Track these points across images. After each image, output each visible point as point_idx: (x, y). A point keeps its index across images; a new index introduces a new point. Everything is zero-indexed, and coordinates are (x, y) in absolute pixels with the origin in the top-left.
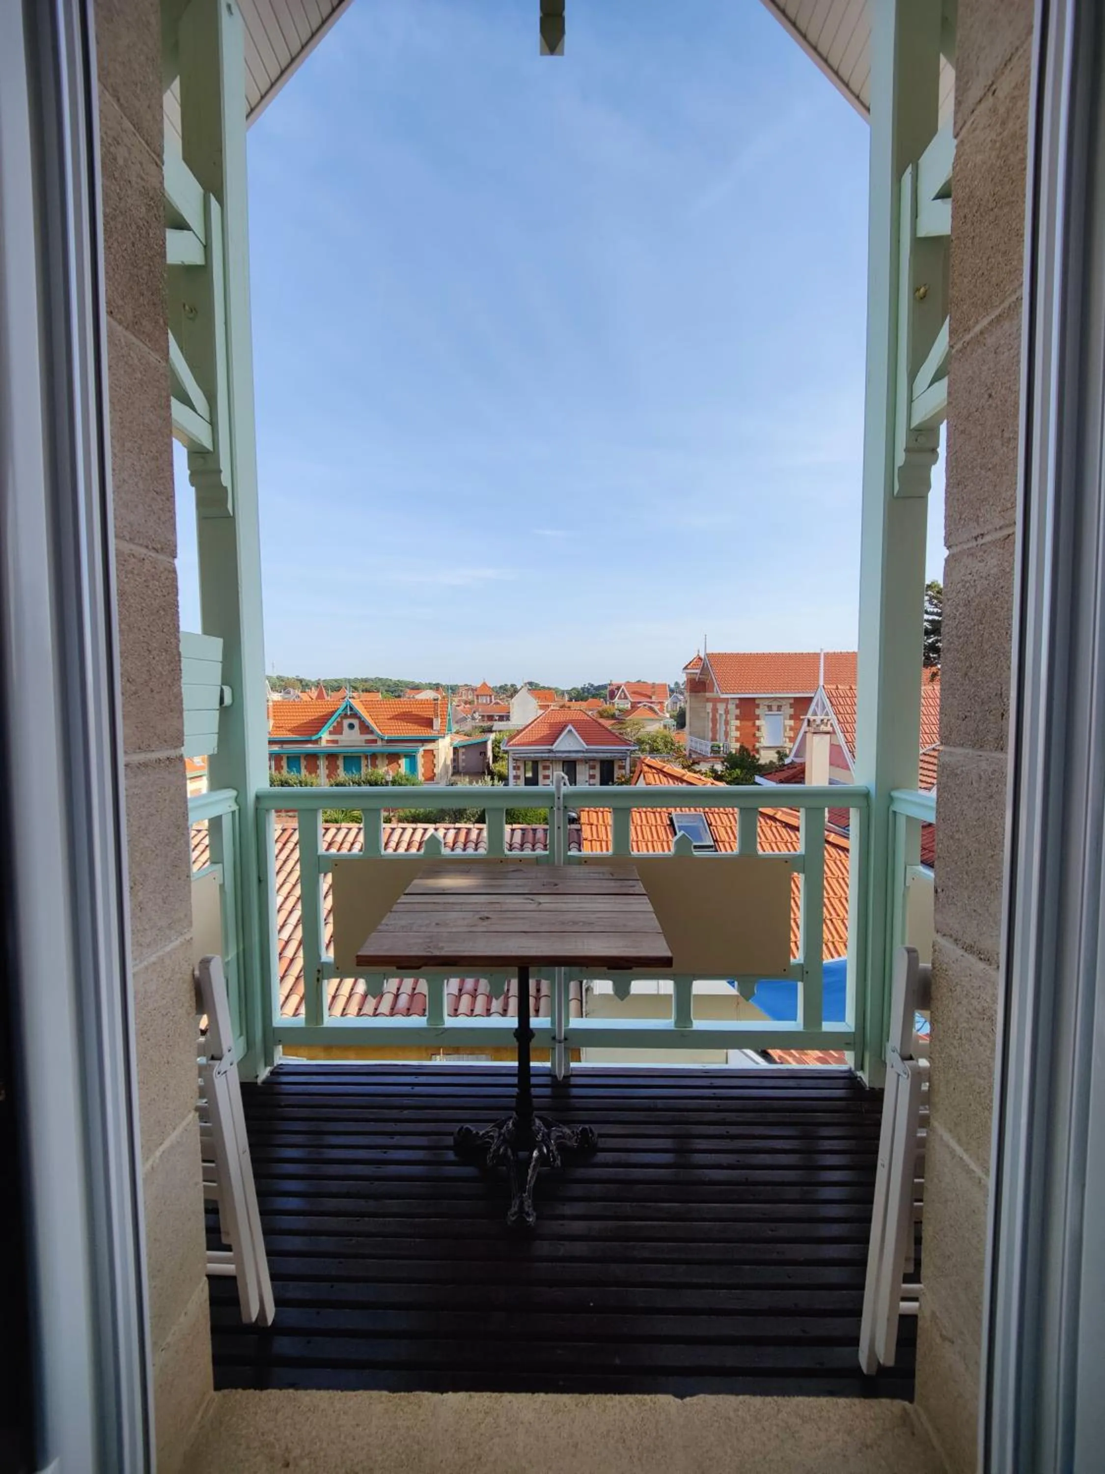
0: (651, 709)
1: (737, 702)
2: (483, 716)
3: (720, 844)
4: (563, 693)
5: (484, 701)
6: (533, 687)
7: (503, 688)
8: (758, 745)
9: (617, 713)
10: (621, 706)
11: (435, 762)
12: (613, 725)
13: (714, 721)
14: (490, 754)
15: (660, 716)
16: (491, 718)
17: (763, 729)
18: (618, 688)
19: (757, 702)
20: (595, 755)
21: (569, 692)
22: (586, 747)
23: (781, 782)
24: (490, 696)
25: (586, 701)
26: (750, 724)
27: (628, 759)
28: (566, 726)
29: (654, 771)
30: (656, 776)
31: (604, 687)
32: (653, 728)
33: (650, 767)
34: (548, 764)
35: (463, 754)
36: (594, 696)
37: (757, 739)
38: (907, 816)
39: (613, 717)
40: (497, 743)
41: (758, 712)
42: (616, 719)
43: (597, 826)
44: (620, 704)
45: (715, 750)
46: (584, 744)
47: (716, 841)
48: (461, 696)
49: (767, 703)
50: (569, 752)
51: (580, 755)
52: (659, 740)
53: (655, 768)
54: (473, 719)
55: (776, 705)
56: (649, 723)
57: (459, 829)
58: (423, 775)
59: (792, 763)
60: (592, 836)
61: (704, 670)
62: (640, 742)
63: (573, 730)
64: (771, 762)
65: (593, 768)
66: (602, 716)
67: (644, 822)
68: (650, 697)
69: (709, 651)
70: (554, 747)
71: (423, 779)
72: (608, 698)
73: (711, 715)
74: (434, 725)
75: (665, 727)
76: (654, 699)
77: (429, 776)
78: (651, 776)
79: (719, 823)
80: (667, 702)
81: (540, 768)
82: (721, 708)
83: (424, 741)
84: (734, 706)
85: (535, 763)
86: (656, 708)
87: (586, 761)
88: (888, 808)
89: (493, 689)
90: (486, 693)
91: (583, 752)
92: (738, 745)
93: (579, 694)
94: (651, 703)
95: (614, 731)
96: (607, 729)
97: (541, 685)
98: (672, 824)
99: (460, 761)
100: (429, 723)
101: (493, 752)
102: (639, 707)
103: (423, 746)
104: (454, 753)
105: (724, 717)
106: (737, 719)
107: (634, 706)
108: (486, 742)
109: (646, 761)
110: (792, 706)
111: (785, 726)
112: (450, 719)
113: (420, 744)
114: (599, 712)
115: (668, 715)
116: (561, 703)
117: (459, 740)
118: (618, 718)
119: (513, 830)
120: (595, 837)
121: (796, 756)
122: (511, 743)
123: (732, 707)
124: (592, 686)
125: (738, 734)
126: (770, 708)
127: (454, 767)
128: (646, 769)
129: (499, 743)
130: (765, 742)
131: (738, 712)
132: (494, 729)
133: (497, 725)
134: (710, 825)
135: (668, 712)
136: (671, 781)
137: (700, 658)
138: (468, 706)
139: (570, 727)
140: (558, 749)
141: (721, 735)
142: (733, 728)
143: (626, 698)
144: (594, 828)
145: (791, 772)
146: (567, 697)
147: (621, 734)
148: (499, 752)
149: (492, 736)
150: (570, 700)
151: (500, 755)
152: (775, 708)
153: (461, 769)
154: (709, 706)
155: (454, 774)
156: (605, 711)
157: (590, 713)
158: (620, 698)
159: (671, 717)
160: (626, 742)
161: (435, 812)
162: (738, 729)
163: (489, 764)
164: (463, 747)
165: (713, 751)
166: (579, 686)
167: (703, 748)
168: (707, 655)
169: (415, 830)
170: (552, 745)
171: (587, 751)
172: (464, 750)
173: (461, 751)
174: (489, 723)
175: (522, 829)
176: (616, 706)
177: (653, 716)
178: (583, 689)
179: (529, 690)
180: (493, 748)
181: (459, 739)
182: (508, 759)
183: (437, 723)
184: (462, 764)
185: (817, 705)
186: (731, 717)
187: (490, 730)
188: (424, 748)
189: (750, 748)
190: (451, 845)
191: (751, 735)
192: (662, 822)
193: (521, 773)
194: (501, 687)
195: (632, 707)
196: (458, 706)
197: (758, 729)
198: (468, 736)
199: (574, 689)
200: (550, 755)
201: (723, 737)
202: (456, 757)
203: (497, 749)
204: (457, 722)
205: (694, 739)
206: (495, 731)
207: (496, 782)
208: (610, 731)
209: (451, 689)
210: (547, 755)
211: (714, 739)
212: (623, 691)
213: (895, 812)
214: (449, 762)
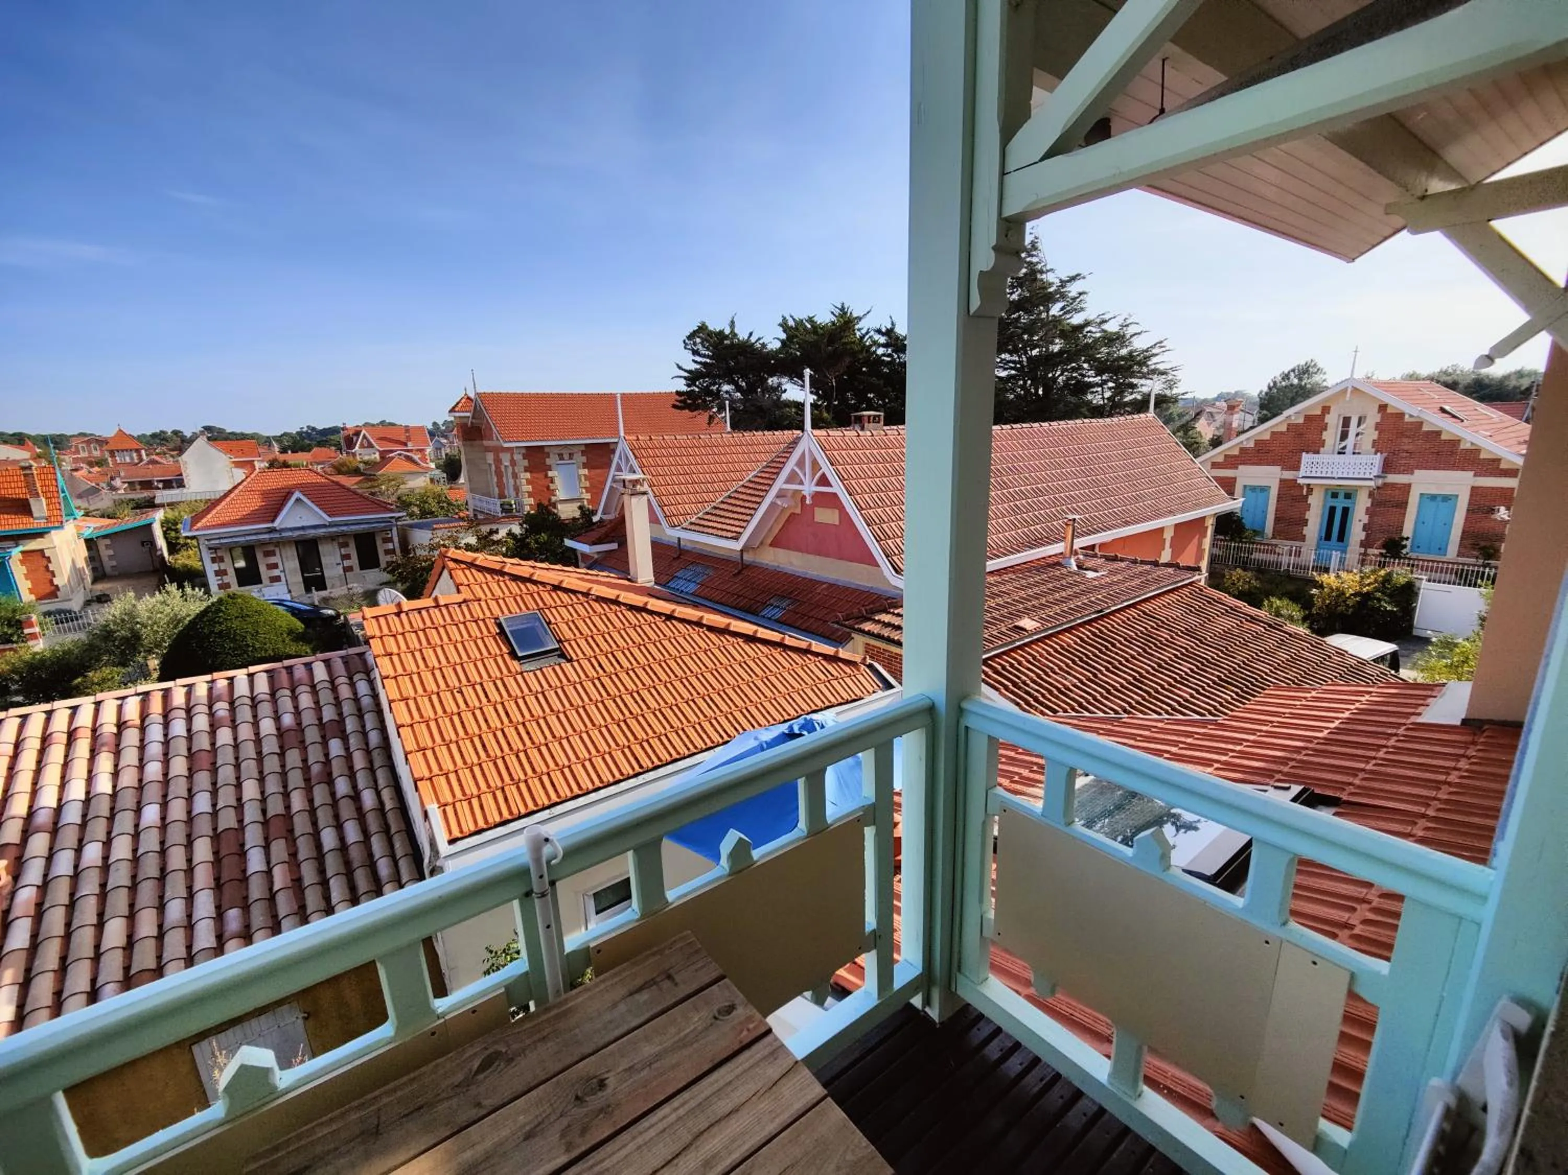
0: (409, 459)
1: (524, 451)
2: (131, 484)
3: (566, 644)
4: (268, 441)
5: (128, 459)
6: (215, 435)
7: (159, 438)
8: (553, 499)
9: (362, 466)
10: (366, 458)
11: (51, 568)
12: (360, 482)
13: (499, 474)
14: (161, 543)
15: (423, 468)
16: (147, 485)
17: (557, 480)
18: (357, 434)
19: (546, 450)
20: (345, 528)
21: (278, 439)
22: (330, 519)
23: (594, 543)
24: (138, 451)
25: (309, 451)
26: (541, 475)
27: (395, 529)
28: (289, 494)
29: (463, 566)
30: (467, 572)
31: (334, 431)
32: (419, 483)
33: (456, 561)
34: (271, 548)
35: (107, 546)
36: (321, 444)
37: (552, 492)
38: (989, 737)
39: (356, 472)
40: (169, 527)
41: (548, 461)
42: (362, 474)
43: (398, 654)
44: (362, 454)
45: (507, 509)
46: (325, 516)
47: (560, 641)
48: (77, 452)
49: (557, 451)
50: (303, 528)
51: (321, 531)
52: (430, 500)
53: (462, 562)
54: (113, 489)
55: (567, 453)
56: (408, 477)
57: (147, 694)
58: (31, 591)
59: (601, 521)
60: (395, 670)
61: (477, 412)
62: (404, 504)
63: (302, 497)
64: (574, 519)
65: (345, 545)
66: (340, 472)
67: (466, 636)
68: (406, 444)
69: (480, 390)
70: (276, 524)
71: (33, 597)
72: (344, 448)
73: (493, 467)
74: (34, 509)
75: (432, 480)
76: (410, 446)
77: (48, 591)
78: (460, 573)
79: (559, 619)
80: (429, 450)
81: (259, 556)
82: (506, 459)
83: (18, 538)
84: (520, 457)
85: (249, 551)
86: (416, 457)
87: (332, 538)
88: (958, 722)
89: (140, 438)
90: (127, 446)
91: (324, 526)
92: (531, 501)
93: (295, 442)
94: (408, 451)
95: (359, 491)
96: (349, 490)
97: (229, 431)
98: (502, 632)
99: (105, 559)
100: (23, 508)
101: (166, 538)
102: (393, 458)
103: (17, 546)
104: (89, 548)
105: (510, 470)
106: (526, 471)
107: (385, 458)
108: (148, 527)
109: (449, 555)
110: (583, 453)
111: (579, 476)
112: (65, 498)
113: (11, 543)
114: (333, 466)
115: (433, 465)
116: (271, 457)
117: (92, 527)
118: (367, 473)
119: (251, 676)
120: (400, 670)
121: (604, 513)
122: (199, 525)
123: (518, 457)
124: (314, 429)
125: (530, 488)
126: (561, 457)
127: (94, 570)
128: (451, 565)
129: (176, 524)
130: (561, 495)
131: (526, 463)
132: (157, 501)
133: (162, 496)
134: (549, 623)
135: (432, 461)
136: (488, 576)
137: (469, 398)
138: (96, 469)
139: (297, 495)
140: (283, 526)
141: (510, 491)
142: (524, 481)
143: (370, 446)
144: (395, 658)
145: (603, 530)
146: (276, 447)
147: (373, 494)
148: (177, 538)
149: (159, 515)
150: (284, 451)
151: (182, 541)
152: (566, 456)
153: (108, 570)
154: (490, 457)
155: (95, 580)
156: (343, 464)
157: (319, 468)
158: (362, 446)
159: (438, 467)
160: (385, 507)
161: (76, 651)
162: (529, 482)
163: (163, 558)
164: (105, 537)
165: (503, 510)
166: (294, 430)
167: (492, 507)
168: (478, 394)
169: (49, 714)
170: (273, 521)
171: (331, 525)
172: (108, 542)
173: (102, 544)
174: (146, 494)
175: (266, 671)
176: (358, 458)
177: (413, 468)
178: (299, 433)
179: (209, 439)
180: (165, 533)
181: (93, 525)
182: (198, 547)
183: (40, 507)
184: (108, 564)
185: (620, 458)
186: (519, 469)
187: (151, 505)
188: (21, 548)
189: (546, 503)
190: (138, 722)
191: (544, 489)
192: (489, 632)
193: (227, 565)
194: (154, 436)
195: (382, 458)
196: (76, 470)
197: (552, 481)
198: (109, 517)
199: (285, 434)
200: (272, 536)
201: (513, 493)
202: (94, 553)
203: (173, 534)
204: (80, 496)
205: (478, 496)
206: (162, 506)
207: (188, 590)
208: (355, 493)
209: (55, 443)
210: (266, 536)
211: (502, 496)
212: (364, 437)
213: (967, 728)
214: (81, 564)
